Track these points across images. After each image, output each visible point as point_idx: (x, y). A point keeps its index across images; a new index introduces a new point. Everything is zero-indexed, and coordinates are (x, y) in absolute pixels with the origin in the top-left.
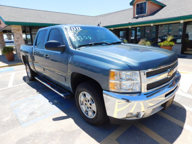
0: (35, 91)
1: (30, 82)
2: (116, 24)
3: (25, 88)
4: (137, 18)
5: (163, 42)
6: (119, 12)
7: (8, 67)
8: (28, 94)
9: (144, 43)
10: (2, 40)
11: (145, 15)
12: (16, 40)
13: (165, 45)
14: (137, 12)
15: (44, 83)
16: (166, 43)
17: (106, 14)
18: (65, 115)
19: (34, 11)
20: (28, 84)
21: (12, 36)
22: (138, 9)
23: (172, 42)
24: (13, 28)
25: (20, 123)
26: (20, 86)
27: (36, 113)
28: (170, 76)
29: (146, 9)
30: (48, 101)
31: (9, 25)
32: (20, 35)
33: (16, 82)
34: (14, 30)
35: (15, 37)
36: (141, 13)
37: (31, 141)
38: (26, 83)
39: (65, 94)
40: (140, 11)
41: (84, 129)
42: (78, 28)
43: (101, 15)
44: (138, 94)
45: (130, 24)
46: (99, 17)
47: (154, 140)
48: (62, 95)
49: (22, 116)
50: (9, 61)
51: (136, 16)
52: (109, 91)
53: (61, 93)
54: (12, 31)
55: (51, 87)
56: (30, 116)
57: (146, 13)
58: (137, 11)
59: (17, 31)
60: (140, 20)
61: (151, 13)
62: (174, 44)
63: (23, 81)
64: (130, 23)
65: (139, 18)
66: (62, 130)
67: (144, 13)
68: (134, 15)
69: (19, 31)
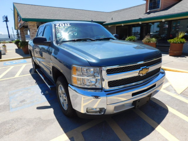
0: (35, 81)
1: (35, 73)
2: (127, 20)
3: (27, 79)
4: (149, 13)
5: (173, 39)
6: (134, 7)
7: (23, 59)
8: (27, 84)
9: (148, 39)
10: (23, 35)
11: (159, 10)
12: (32, 35)
13: (175, 42)
14: (150, 7)
15: (40, 75)
16: (176, 40)
17: (121, 10)
18: (49, 105)
19: (50, 7)
20: (32, 75)
21: (28, 31)
22: (151, 4)
23: (184, 39)
24: (29, 24)
25: (9, 108)
26: (24, 76)
27: (26, 101)
28: (142, 74)
29: (159, 4)
30: (41, 91)
31: (26, 22)
32: (35, 31)
33: (23, 73)
34: (30, 26)
35: (31, 32)
36: (154, 8)
37: (10, 124)
38: (30, 74)
39: (52, 86)
40: (153, 6)
41: (58, 119)
42: (67, 25)
43: (115, 11)
44: (100, 91)
45: (140, 20)
46: (113, 13)
47: (118, 137)
48: (49, 87)
49: (14, 103)
50: (25, 54)
51: (148, 11)
52: (73, 85)
53: (49, 85)
54: (29, 27)
55: (44, 79)
56: (21, 103)
57: (159, 8)
58: (150, 5)
59: (32, 27)
60: (152, 15)
61: (165, 8)
62: (185, 41)
63: (29, 72)
64: (140, 18)
65: (151, 14)
66: (40, 118)
67: (157, 8)
68: (146, 10)
69: (34, 27)
